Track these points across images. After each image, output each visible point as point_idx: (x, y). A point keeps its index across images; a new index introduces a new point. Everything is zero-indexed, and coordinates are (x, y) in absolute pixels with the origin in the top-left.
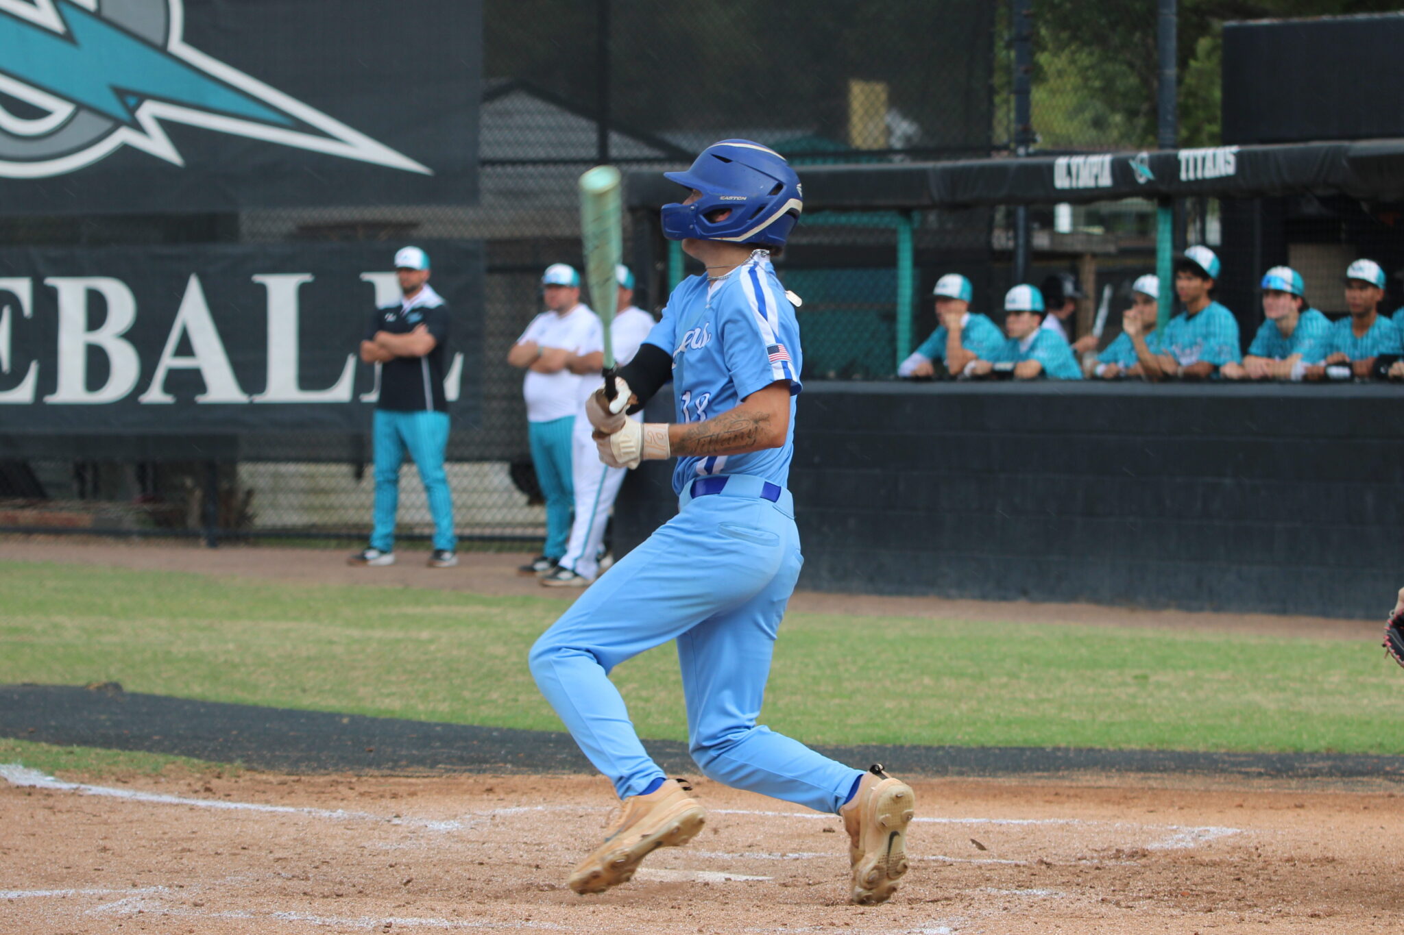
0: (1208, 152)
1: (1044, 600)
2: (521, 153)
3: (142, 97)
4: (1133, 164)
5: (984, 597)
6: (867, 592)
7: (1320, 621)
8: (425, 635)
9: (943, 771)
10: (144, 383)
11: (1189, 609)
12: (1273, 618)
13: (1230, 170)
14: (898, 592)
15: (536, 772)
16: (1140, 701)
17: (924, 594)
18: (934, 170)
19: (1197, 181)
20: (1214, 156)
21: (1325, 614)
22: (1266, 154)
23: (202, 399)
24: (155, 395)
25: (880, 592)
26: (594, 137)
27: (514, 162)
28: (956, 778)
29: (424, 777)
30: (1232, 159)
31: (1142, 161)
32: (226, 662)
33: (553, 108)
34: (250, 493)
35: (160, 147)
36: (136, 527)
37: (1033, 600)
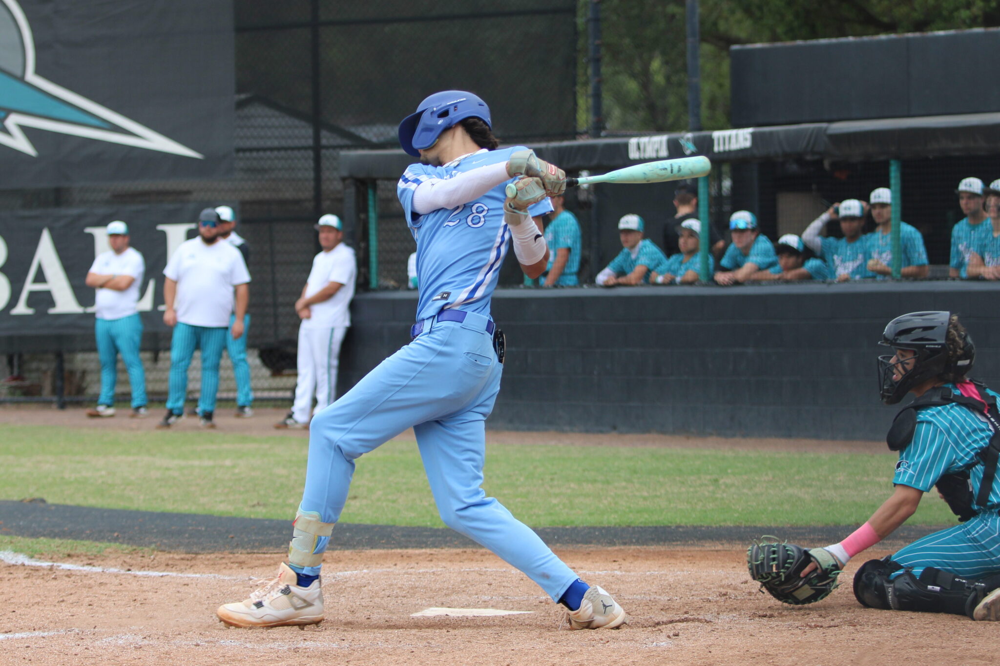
0: (733, 132)
1: (628, 432)
2: (262, 143)
3: (9, 111)
4: (682, 142)
5: (587, 431)
6: (508, 429)
7: (814, 442)
8: (228, 463)
9: (612, 543)
10: (13, 301)
11: (726, 436)
12: (783, 441)
13: (748, 144)
14: (530, 429)
15: (348, 549)
16: (718, 496)
17: (546, 430)
18: (547, 149)
19: (725, 152)
20: (737, 136)
21: (817, 437)
22: (771, 133)
23: (52, 311)
24: (21, 309)
25: (517, 429)
26: (310, 131)
27: (258, 150)
28: (622, 547)
29: (275, 553)
30: (749, 137)
31: (688, 139)
32: (103, 483)
33: (277, 113)
34: (84, 373)
35: (22, 144)
36: (9, 398)
37: (621, 433)
